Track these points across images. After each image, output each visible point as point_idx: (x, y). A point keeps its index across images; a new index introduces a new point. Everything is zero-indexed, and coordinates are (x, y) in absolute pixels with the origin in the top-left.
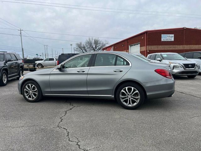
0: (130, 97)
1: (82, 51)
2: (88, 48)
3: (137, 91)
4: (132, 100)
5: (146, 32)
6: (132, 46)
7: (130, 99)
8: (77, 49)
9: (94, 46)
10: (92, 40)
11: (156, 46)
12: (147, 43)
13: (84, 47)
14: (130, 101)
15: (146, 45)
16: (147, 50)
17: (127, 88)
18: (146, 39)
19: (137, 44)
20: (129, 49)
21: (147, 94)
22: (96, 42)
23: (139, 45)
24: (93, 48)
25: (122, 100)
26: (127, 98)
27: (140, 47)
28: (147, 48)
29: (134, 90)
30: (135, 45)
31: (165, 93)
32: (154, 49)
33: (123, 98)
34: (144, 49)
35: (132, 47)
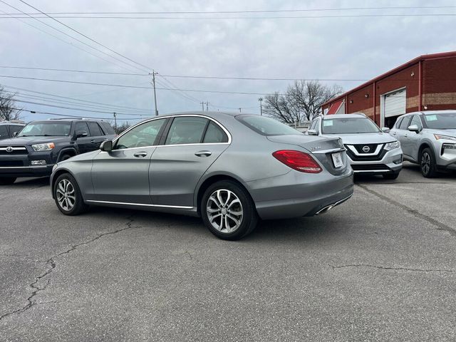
0: (224, 212)
1: (277, 112)
2: (292, 106)
3: (237, 200)
4: (228, 218)
5: (421, 60)
6: (388, 95)
7: (224, 216)
8: (267, 107)
9: (307, 101)
10: (303, 86)
11: (450, 94)
12: (424, 86)
13: (284, 104)
14: (224, 220)
15: (422, 94)
16: (423, 104)
17: (218, 191)
18: (422, 78)
19: (401, 91)
20: (379, 105)
21: (257, 207)
22: (312, 91)
23: (404, 94)
24: (304, 104)
25: (211, 218)
26: (219, 215)
27: (407, 97)
28: (423, 100)
29: (233, 198)
30: (394, 93)
31: (292, 205)
32: (442, 103)
33: (213, 214)
34: (415, 101)
35: (387, 98)
